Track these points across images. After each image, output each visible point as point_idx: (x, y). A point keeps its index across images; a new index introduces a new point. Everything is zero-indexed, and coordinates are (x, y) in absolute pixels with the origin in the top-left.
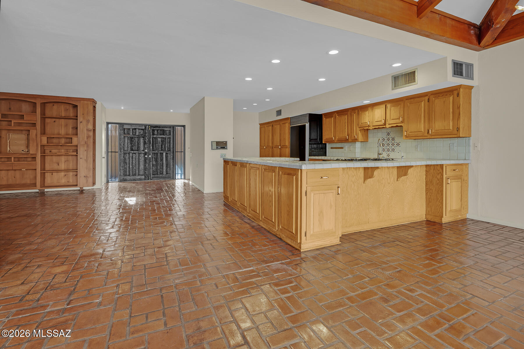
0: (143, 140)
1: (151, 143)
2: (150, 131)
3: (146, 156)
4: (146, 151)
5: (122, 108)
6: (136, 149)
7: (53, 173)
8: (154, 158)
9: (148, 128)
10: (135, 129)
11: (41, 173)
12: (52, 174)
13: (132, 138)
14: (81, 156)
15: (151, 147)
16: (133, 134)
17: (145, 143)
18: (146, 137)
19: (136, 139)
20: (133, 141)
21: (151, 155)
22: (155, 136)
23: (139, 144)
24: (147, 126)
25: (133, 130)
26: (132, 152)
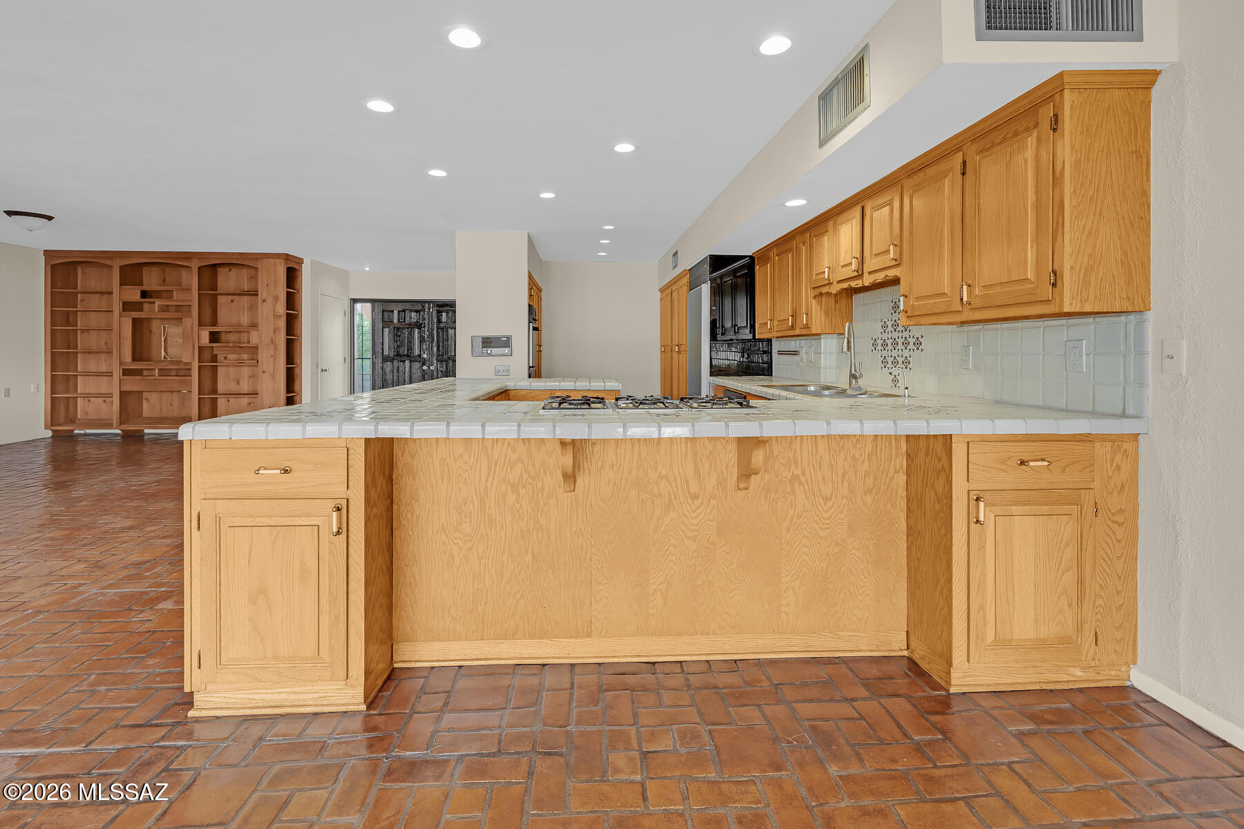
0: (419, 333)
1: (435, 339)
2: (432, 315)
3: (425, 368)
4: (425, 356)
5: (367, 269)
6: (406, 353)
7: (230, 400)
8: (441, 371)
9: (429, 308)
10: (404, 311)
11: (199, 398)
12: (228, 401)
13: (398, 329)
14: (265, 368)
15: (435, 349)
16: (399, 321)
17: (422, 340)
18: (425, 326)
19: (406, 332)
20: (399, 336)
21: (435, 365)
22: (442, 325)
23: (410, 342)
24: (427, 304)
25: (399, 314)
26: (399, 358)
